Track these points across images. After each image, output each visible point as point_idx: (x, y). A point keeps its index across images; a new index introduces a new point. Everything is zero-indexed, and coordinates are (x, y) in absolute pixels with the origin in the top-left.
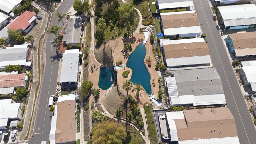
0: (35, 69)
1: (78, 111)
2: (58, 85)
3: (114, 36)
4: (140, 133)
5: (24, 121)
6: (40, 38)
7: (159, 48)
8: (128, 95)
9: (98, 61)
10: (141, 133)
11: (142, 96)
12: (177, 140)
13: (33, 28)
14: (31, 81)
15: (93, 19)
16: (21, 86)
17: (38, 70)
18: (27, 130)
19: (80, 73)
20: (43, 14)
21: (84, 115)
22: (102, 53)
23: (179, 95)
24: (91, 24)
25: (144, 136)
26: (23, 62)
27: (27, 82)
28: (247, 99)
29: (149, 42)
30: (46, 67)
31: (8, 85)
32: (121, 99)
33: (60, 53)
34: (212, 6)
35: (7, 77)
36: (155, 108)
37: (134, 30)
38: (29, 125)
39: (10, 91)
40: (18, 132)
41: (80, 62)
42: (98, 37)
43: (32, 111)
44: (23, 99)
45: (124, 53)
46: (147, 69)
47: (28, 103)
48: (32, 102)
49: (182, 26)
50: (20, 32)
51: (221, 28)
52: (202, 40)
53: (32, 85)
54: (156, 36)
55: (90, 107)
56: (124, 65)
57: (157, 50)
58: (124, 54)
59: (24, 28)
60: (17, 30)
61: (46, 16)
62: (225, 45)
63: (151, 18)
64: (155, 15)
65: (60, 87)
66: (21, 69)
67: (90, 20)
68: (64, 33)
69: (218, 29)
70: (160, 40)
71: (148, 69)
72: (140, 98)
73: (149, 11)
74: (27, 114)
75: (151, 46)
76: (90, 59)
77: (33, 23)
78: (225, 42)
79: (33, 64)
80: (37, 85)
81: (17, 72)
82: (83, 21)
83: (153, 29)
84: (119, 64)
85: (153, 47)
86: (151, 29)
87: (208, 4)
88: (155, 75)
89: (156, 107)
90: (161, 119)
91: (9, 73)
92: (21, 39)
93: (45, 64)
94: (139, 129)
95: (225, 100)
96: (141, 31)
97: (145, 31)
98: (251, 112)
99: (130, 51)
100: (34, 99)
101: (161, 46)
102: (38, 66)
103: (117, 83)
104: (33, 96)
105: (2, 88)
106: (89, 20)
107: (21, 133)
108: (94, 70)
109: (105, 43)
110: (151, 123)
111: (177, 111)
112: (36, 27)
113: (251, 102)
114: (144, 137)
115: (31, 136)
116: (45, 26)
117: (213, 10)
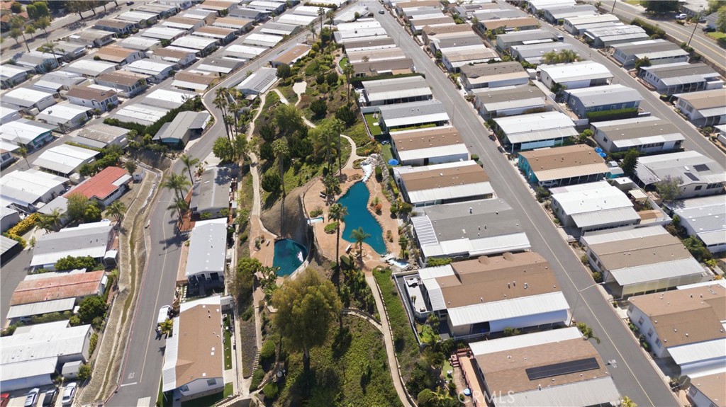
0: (124, 269)
1: (227, 328)
2: (180, 286)
3: (303, 181)
4: (370, 323)
5: (95, 365)
6: (137, 213)
7: (392, 182)
8: (339, 257)
9: (269, 230)
10: (371, 321)
11: (369, 258)
12: (445, 308)
13: (120, 196)
14: (116, 288)
15: (255, 168)
16: (92, 293)
17: (130, 270)
18: (100, 385)
19: (229, 261)
20: (145, 174)
21: (241, 329)
22: (280, 212)
23: (439, 241)
24: (251, 176)
25: (379, 324)
26: (98, 252)
27: (106, 290)
28: (574, 246)
29: (374, 179)
30: (150, 260)
31: (62, 294)
32: (325, 270)
33: (184, 232)
34: (484, 121)
35: (60, 280)
36: (396, 272)
37: (342, 165)
38: (105, 376)
39: (68, 304)
40: (78, 388)
41: (230, 243)
42: (269, 185)
43: (114, 347)
44: (96, 320)
45: (324, 198)
46: (374, 217)
47: (106, 330)
48: (114, 329)
49: (431, 146)
50: (94, 202)
51: (505, 148)
52: (473, 162)
53: (116, 296)
54: (386, 168)
55: (257, 310)
56: (326, 215)
57: (390, 187)
58: (326, 199)
59: (102, 196)
60: (89, 198)
61: (151, 177)
62: (519, 172)
63: (373, 144)
64: (380, 138)
65: (183, 290)
66: (92, 264)
67: (249, 170)
68: (194, 194)
69: (501, 151)
70: (394, 168)
71: (376, 218)
72: (363, 261)
73: (369, 134)
74: (102, 351)
75: (378, 185)
76: (253, 229)
77: (123, 187)
78: (516, 169)
79: (121, 257)
80: (127, 297)
81: (85, 270)
82: (234, 176)
83: (379, 159)
84: (318, 213)
85: (383, 186)
86: (374, 160)
87: (478, 119)
88: (391, 225)
89: (398, 270)
90: (410, 286)
91: (65, 274)
92: (94, 213)
93: (148, 255)
94: (367, 315)
95: (529, 243)
96: (357, 165)
97: (365, 164)
98: (585, 264)
99: (338, 194)
100: (119, 323)
101: (397, 179)
102: (131, 263)
103: (315, 243)
104: (118, 318)
105: (46, 301)
106: (246, 170)
107: (85, 389)
108: (262, 246)
109: (284, 196)
110: (390, 296)
111: (440, 265)
112: (128, 195)
113: (583, 249)
114: (379, 327)
115: (113, 392)
116: (147, 194)
117: (487, 127)
